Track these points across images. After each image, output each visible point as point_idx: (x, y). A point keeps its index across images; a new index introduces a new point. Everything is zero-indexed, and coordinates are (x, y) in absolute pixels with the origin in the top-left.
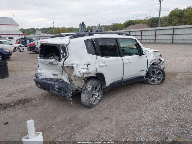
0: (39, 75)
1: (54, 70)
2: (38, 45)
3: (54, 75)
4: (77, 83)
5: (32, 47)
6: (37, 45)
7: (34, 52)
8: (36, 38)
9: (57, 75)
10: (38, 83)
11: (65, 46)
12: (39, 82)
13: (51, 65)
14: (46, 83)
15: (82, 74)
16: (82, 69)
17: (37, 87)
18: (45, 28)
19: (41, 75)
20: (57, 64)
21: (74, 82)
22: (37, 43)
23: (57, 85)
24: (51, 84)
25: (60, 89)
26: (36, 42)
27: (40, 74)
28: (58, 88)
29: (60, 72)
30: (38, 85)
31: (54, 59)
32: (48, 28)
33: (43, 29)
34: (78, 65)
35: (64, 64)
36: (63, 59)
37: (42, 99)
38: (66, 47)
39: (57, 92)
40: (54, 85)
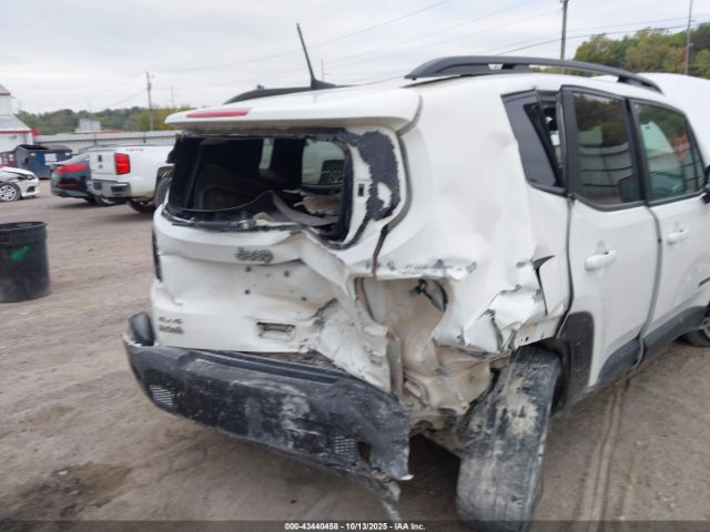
0: (162, 329)
1: (266, 301)
2: (103, 171)
3: (265, 327)
4: (443, 388)
5: (73, 181)
6: (98, 170)
7: (82, 200)
8: (83, 145)
9: (284, 328)
10: (157, 383)
11: (385, 131)
12: (168, 377)
13: (248, 269)
14: (218, 387)
15: (506, 336)
16: (504, 292)
17: (151, 405)
18: (112, 109)
19: (179, 331)
20: (299, 262)
21: (427, 381)
22: (100, 159)
23: (295, 402)
24: (257, 394)
25: (323, 425)
26: (93, 157)
27: (175, 326)
28: (305, 422)
29: (307, 313)
30: (159, 391)
31: (282, 228)
32: (127, 110)
33: (108, 113)
34: (474, 265)
35: (375, 264)
36: (376, 227)
37: (177, 471)
38: (395, 142)
39: (296, 446)
40: (280, 397)
